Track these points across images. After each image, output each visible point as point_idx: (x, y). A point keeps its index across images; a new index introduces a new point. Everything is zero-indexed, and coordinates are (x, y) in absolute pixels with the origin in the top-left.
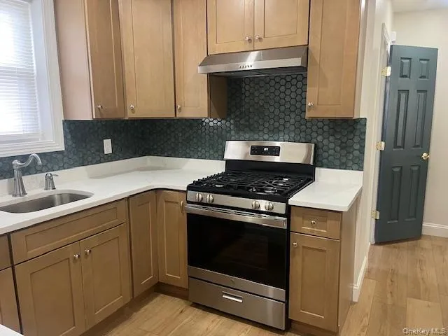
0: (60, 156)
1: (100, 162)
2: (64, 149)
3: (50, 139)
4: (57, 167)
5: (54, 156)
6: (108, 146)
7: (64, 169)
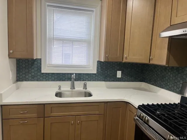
0: (94, 76)
1: (114, 81)
2: (96, 73)
3: (91, 68)
4: (92, 80)
5: (92, 75)
6: (119, 74)
7: (95, 81)
